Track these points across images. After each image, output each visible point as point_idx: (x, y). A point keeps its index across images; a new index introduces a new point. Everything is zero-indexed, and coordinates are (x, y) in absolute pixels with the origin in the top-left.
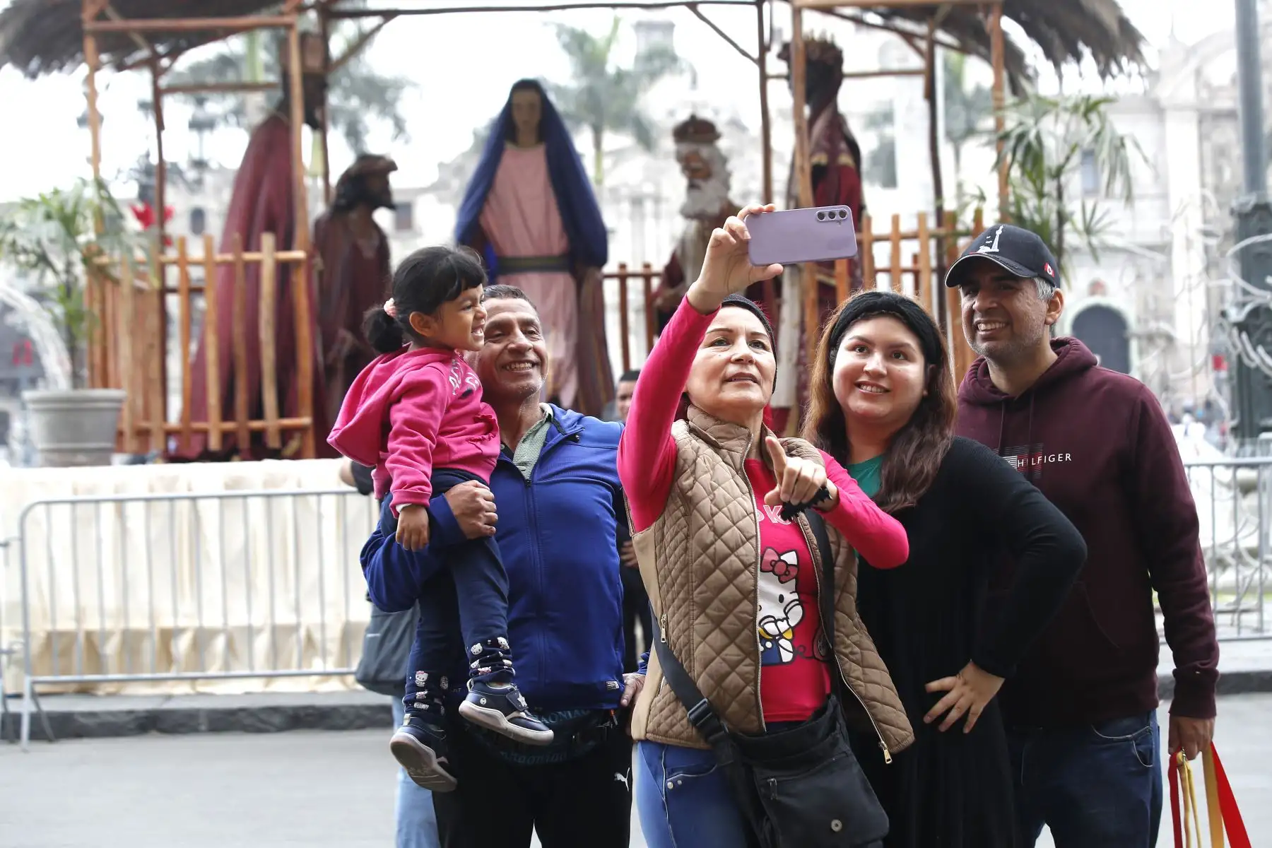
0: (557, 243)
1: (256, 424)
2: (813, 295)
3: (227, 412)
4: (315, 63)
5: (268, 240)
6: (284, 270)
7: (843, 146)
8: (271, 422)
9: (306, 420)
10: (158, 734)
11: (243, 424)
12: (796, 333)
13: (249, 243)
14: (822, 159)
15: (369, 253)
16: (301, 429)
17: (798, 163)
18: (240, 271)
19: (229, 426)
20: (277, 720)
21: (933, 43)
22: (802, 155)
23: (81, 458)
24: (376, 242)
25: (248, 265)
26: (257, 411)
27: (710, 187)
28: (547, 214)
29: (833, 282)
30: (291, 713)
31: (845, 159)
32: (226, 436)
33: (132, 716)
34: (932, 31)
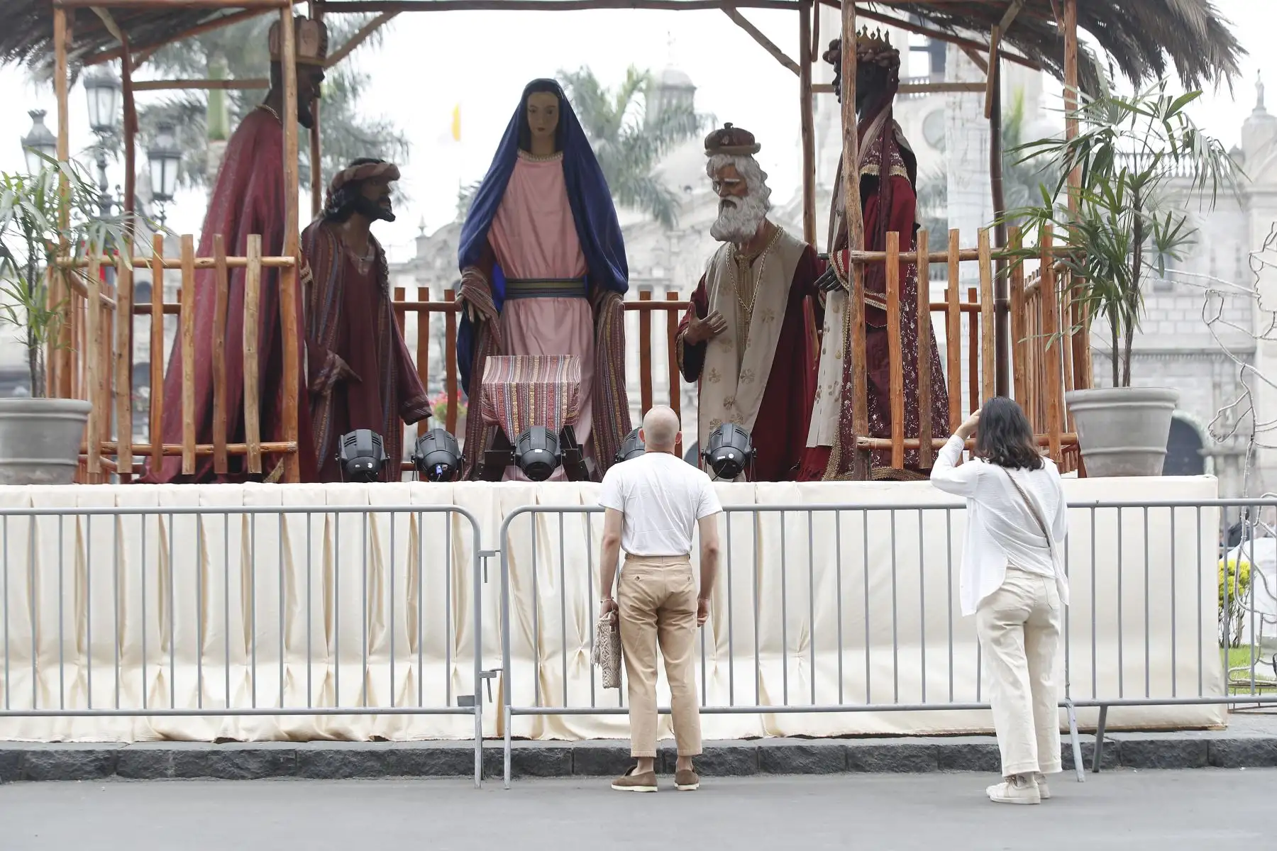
0: (573, 266)
1: (234, 447)
2: (860, 318)
3: (204, 434)
4: (309, 51)
5: (254, 242)
6: (271, 276)
7: (897, 156)
8: (253, 444)
9: (292, 444)
10: (120, 778)
11: (222, 447)
12: (841, 364)
13: (234, 246)
14: (873, 169)
15: (364, 270)
16: (286, 454)
17: (845, 173)
18: (223, 275)
19: (205, 447)
20: (253, 765)
21: (998, 54)
22: (852, 162)
23: (39, 474)
24: (371, 257)
25: (230, 269)
26: (237, 433)
27: (746, 205)
28: (563, 232)
29: (883, 306)
30: (269, 758)
31: (899, 170)
32: (201, 459)
33: (92, 757)
34: (996, 42)
